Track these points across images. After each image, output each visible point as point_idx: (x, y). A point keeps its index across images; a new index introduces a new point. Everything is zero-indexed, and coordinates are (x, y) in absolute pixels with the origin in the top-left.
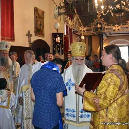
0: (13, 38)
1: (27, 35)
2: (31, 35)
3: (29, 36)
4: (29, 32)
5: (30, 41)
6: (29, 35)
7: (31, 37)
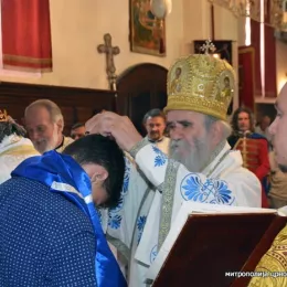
0: (46, 60)
1: (100, 50)
2: (116, 51)
3: (107, 53)
4: (107, 38)
5: (110, 69)
6: (108, 49)
7: (116, 58)
